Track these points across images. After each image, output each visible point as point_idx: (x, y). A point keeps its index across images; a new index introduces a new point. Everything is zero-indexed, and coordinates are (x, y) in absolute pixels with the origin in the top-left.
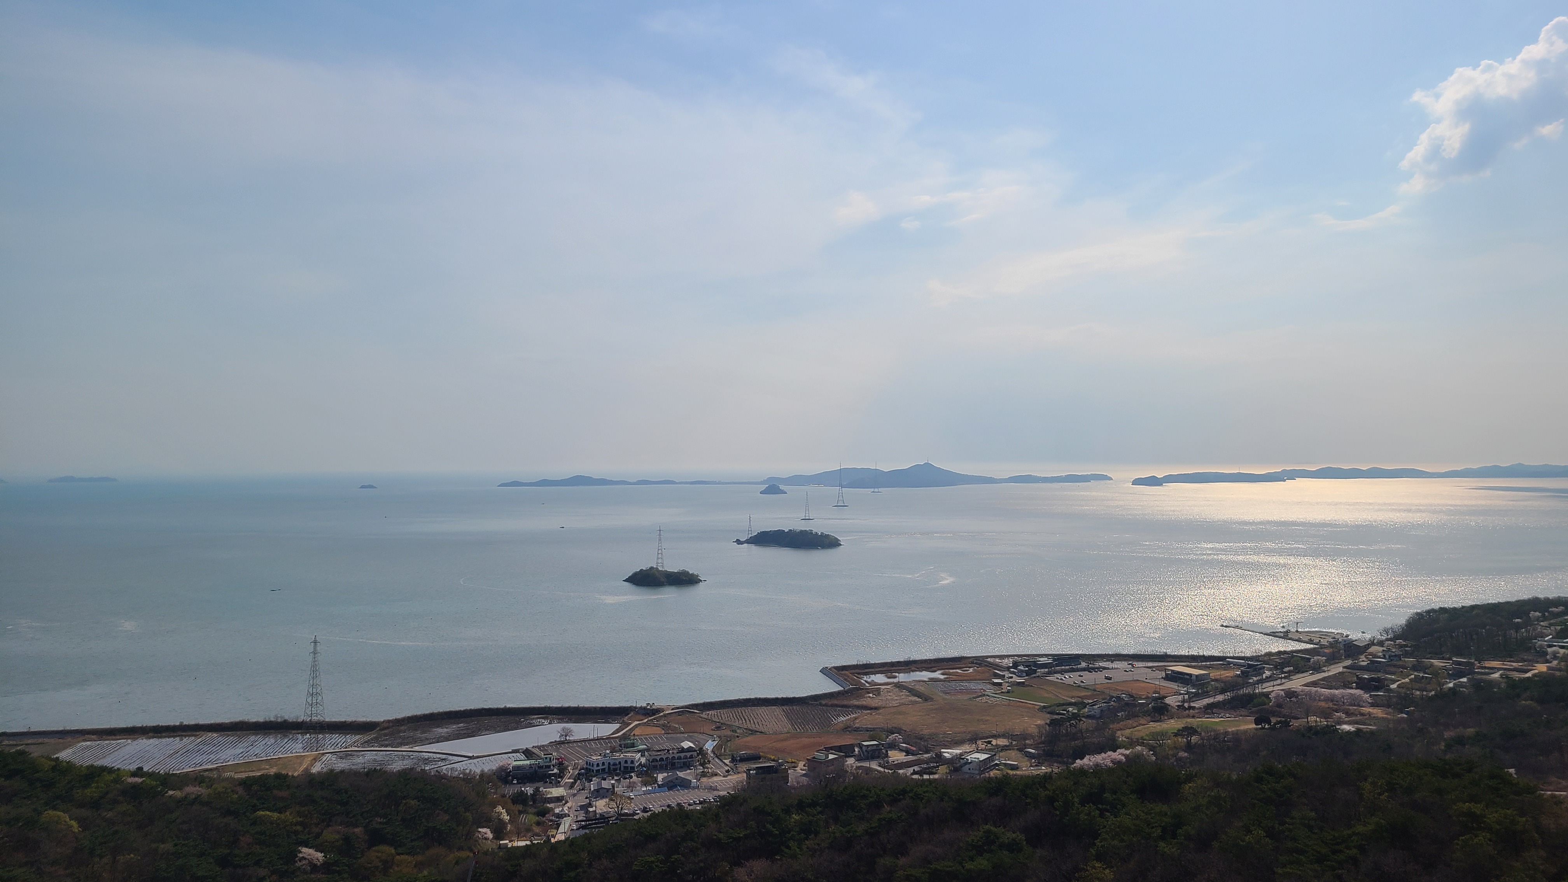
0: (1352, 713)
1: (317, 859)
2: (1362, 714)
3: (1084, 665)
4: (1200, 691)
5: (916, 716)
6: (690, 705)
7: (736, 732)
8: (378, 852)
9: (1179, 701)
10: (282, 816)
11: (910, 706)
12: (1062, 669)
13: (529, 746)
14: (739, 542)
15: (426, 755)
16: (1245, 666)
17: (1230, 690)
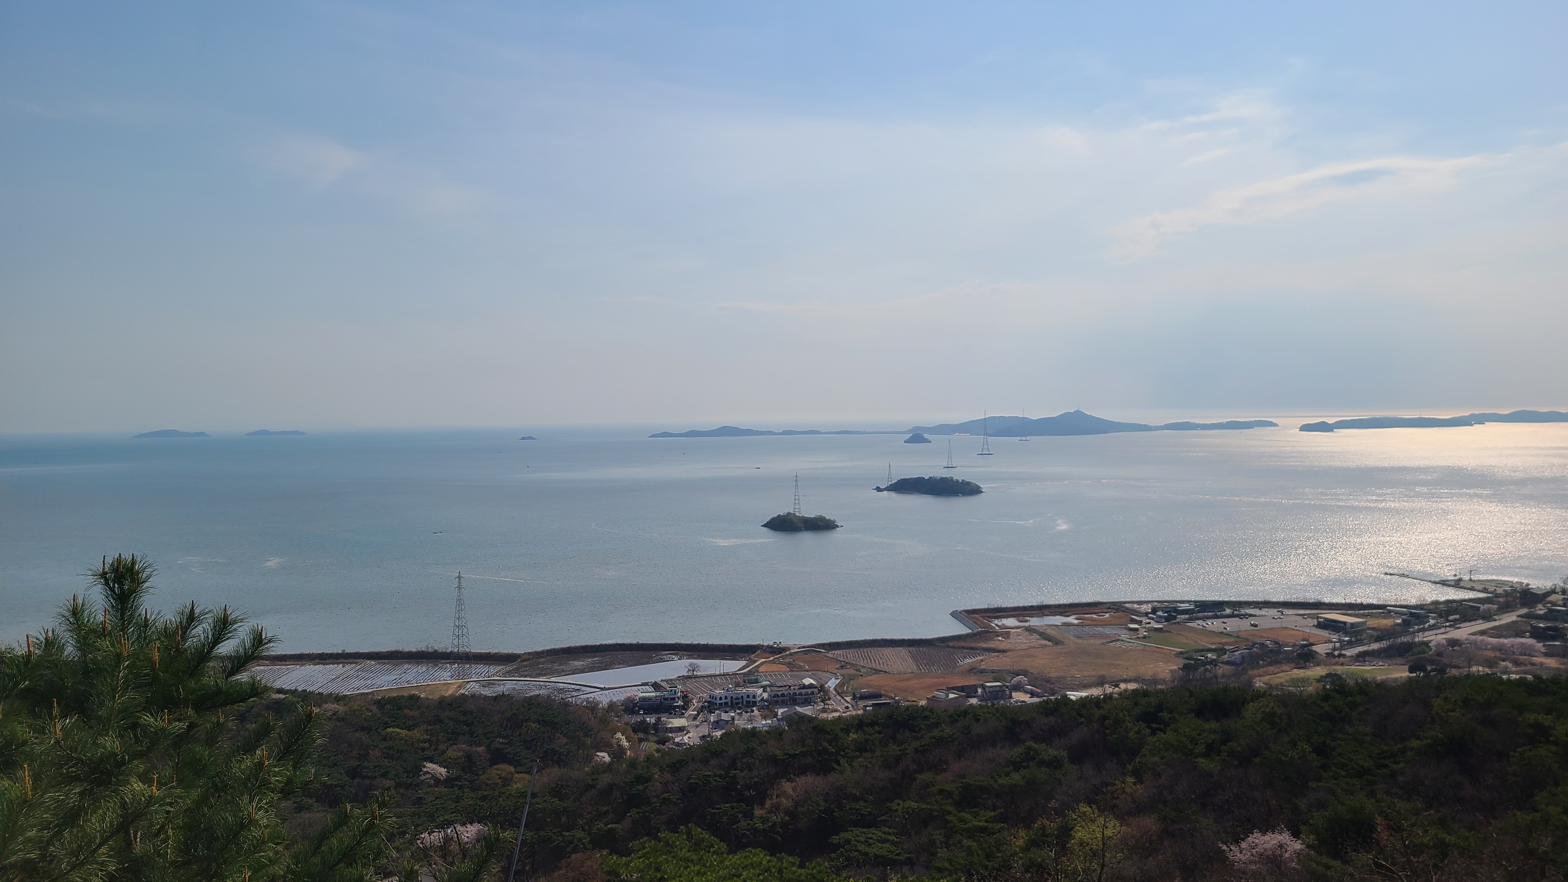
0: (1521, 663)
1: (440, 774)
2: (1533, 664)
3: (1228, 611)
4: (1353, 639)
5: (1044, 659)
6: (816, 645)
7: (860, 671)
8: (498, 769)
9: (1329, 649)
10: (410, 733)
11: (1039, 649)
12: (1204, 616)
13: (658, 680)
14: (878, 489)
15: (561, 686)
16: (1407, 615)
17: (1386, 638)
